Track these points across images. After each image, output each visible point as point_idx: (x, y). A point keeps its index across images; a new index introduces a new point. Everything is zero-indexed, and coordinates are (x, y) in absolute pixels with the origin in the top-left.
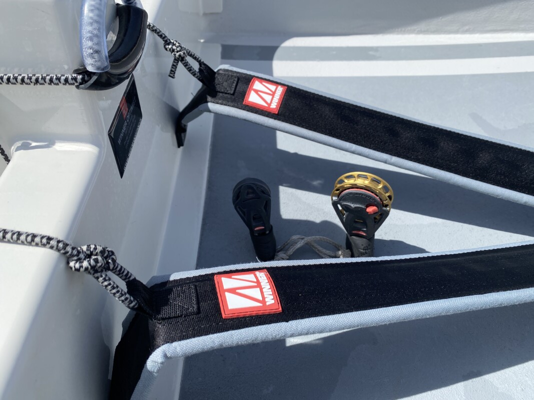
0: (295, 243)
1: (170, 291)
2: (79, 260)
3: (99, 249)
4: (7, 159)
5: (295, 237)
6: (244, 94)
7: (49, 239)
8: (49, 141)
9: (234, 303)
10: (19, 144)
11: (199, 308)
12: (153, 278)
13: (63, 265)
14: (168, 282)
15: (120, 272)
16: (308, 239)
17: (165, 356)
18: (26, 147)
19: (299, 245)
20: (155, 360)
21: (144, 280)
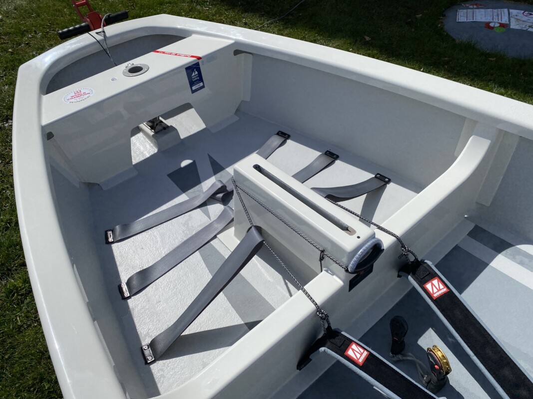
0: (409, 356)
1: (338, 336)
2: (320, 313)
3: (326, 313)
4: (322, 271)
5: (410, 354)
6: (426, 282)
7: (316, 304)
8: (333, 274)
9: (350, 353)
10: (326, 269)
11: (341, 346)
12: (338, 329)
13: (316, 311)
14: (340, 333)
15: (328, 322)
16: (414, 359)
17: (325, 351)
18: (327, 271)
19: (409, 358)
20: (322, 349)
21: (333, 328)
